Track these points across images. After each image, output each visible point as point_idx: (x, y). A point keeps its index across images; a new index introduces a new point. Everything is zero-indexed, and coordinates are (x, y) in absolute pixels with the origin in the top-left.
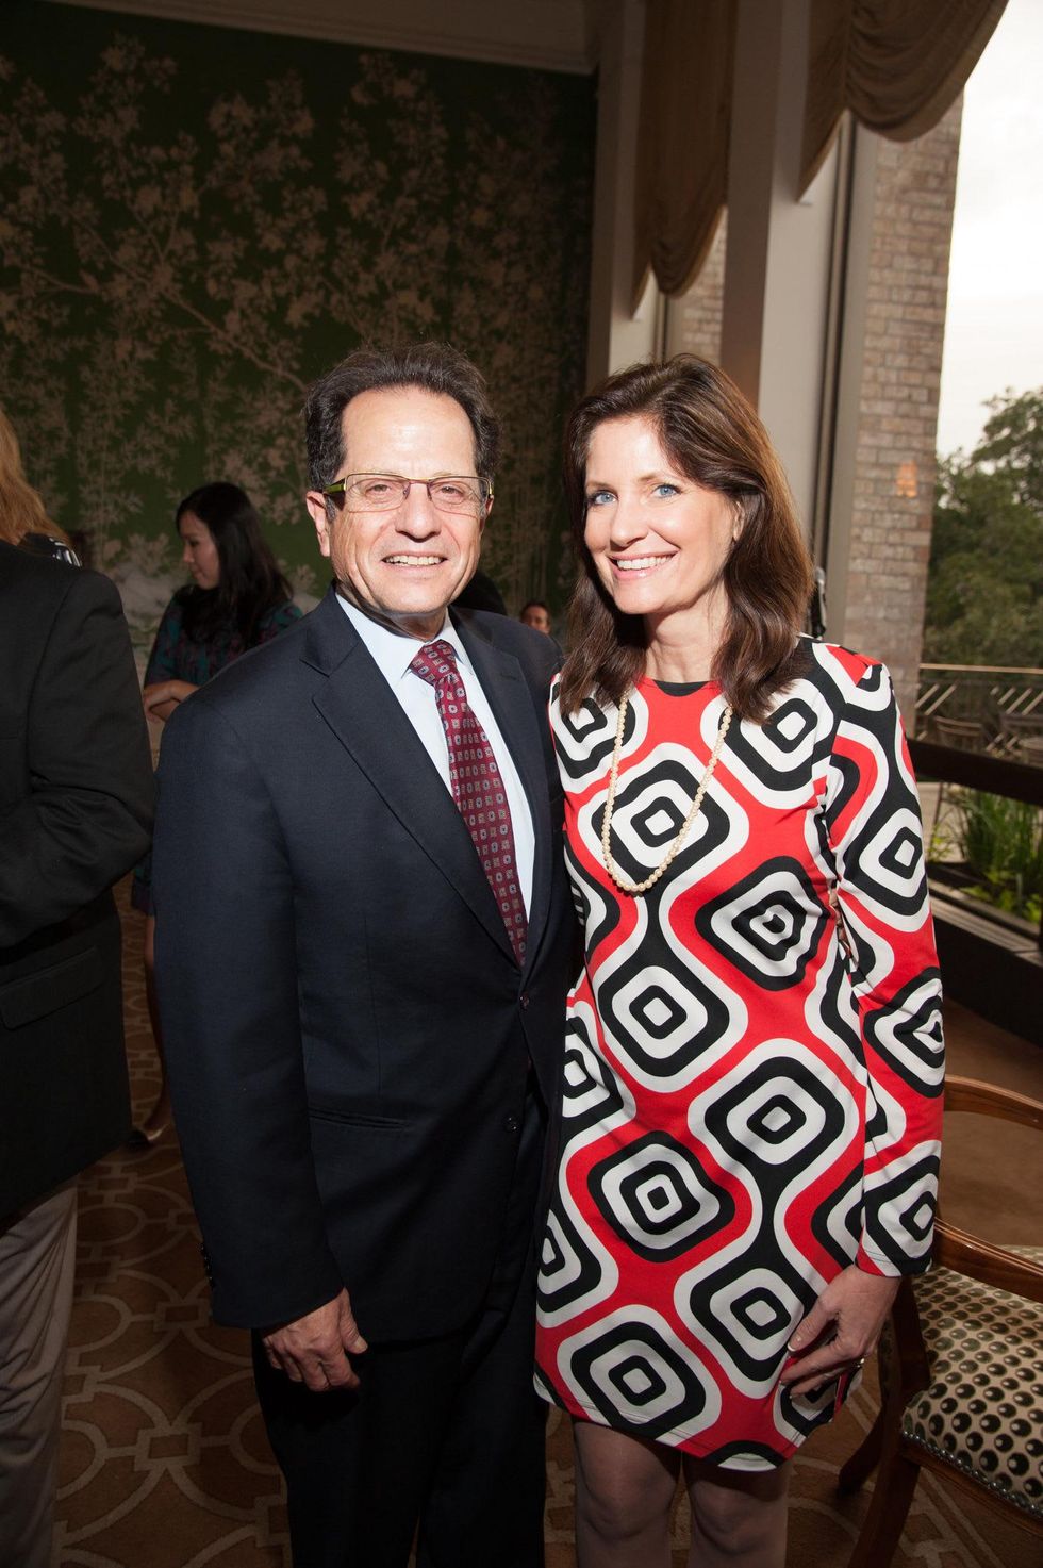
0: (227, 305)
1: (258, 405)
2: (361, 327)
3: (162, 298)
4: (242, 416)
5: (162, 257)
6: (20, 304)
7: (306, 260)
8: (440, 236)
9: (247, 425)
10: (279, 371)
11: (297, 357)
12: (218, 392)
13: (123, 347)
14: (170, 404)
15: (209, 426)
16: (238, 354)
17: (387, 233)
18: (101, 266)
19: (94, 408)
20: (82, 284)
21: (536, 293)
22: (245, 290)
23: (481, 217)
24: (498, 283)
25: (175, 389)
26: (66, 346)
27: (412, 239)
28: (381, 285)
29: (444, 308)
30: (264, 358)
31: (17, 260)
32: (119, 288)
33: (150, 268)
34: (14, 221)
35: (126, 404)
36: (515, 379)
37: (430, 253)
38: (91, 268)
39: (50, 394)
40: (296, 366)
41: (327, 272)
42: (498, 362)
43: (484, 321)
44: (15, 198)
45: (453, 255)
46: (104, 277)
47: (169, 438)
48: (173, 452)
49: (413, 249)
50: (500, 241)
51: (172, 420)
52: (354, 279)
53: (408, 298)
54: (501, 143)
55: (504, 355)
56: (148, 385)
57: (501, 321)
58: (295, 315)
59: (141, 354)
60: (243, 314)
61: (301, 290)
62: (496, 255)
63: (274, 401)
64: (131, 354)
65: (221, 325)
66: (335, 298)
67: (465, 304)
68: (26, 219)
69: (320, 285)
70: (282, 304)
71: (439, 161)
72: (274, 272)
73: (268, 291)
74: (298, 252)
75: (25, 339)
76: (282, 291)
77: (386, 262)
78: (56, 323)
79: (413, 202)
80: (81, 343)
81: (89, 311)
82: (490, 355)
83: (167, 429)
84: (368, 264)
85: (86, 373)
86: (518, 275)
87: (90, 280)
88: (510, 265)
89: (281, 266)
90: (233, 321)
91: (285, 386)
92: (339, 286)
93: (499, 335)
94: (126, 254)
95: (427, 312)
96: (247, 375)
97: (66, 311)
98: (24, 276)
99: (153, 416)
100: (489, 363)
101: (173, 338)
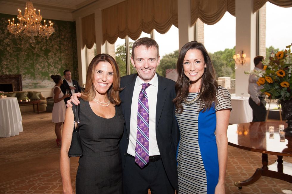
0: (35, 48)
1: (40, 59)
2: (51, 50)
3: (27, 47)
4: (38, 60)
5: (27, 42)
6: (10, 48)
7: (44, 42)
8: (58, 39)
9: (38, 61)
10: (42, 55)
11: (44, 53)
12: (35, 58)
13: (23, 53)
14: (29, 59)
15: (34, 61)
16: (37, 53)
17: (53, 39)
18: (20, 44)
19: (20, 60)
20: (18, 46)
21: (70, 45)
22: (37, 46)
23: (63, 37)
24: (65, 44)
25: (30, 57)
26: (16, 53)
27: (56, 40)
28: (52, 45)
29: (60, 47)
30: (40, 53)
31: (10, 43)
32: (22, 46)
33: (26, 44)
34: (9, 39)
35: (24, 59)
36: (68, 54)
37: (58, 41)
38: (19, 44)
39: (15, 59)
40: (44, 54)
41: (46, 44)
42: (66, 53)
43: (64, 48)
44: (9, 36)
45: (60, 41)
46: (21, 45)
47: (30, 63)
48: (30, 65)
49: (56, 41)
50: (65, 40)
51: (30, 61)
52: (49, 44)
53: (56, 46)
54: (64, 29)
55: (67, 52)
56: (27, 57)
57: (66, 48)
58: (43, 48)
59: (26, 54)
60: (37, 49)
61: (43, 46)
62: (65, 41)
63: (41, 58)
64: (24, 54)
65: (35, 50)
66: (47, 46)
67: (62, 47)
68: (11, 39)
69: (46, 45)
70: (42, 47)
71: (57, 31)
72: (40, 44)
73: (40, 46)
74: (43, 41)
75: (11, 52)
76: (41, 46)
77: (53, 42)
78: (15, 50)
79: (55, 36)
80: (18, 53)
81: (19, 49)
82: (65, 52)
83: (29, 62)
84: (51, 43)
85: (19, 56)
86: (67, 43)
87: (19, 45)
88: (67, 42)
89: (41, 43)
90: (36, 49)
91: (43, 57)
92: (48, 45)
93: (66, 50)
94: (23, 42)
95: (58, 48)
96: (38, 56)
97: (16, 49)
98: (11, 45)
99: (27, 61)
100: (65, 53)
101: (29, 52)
